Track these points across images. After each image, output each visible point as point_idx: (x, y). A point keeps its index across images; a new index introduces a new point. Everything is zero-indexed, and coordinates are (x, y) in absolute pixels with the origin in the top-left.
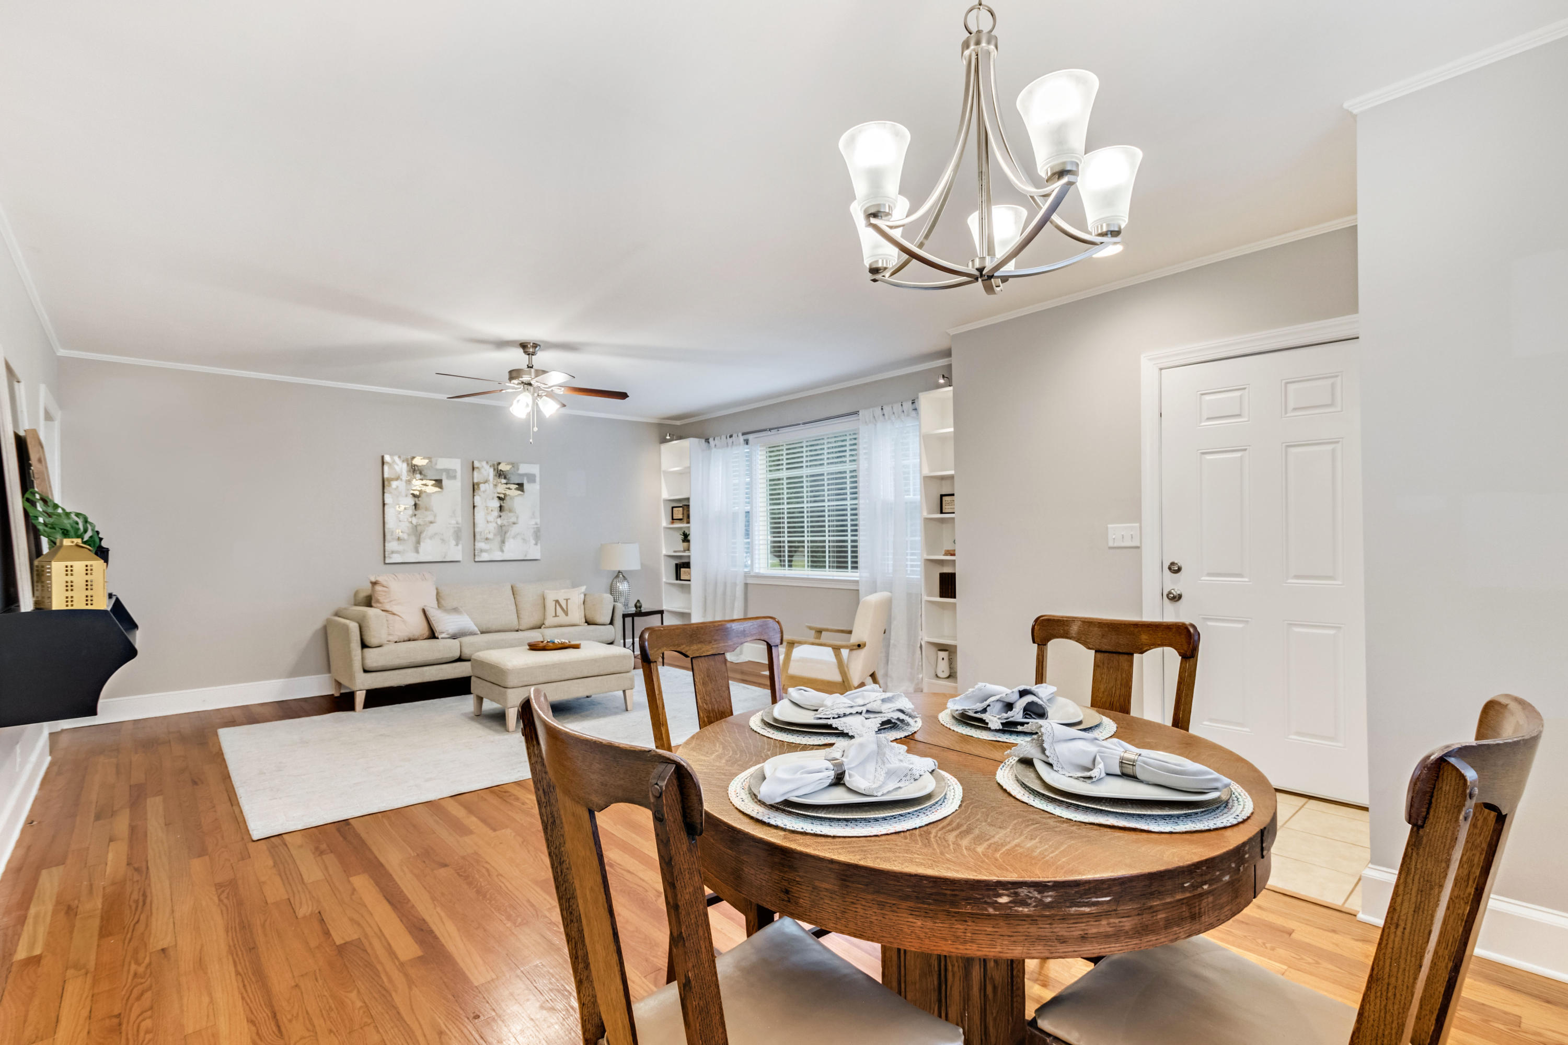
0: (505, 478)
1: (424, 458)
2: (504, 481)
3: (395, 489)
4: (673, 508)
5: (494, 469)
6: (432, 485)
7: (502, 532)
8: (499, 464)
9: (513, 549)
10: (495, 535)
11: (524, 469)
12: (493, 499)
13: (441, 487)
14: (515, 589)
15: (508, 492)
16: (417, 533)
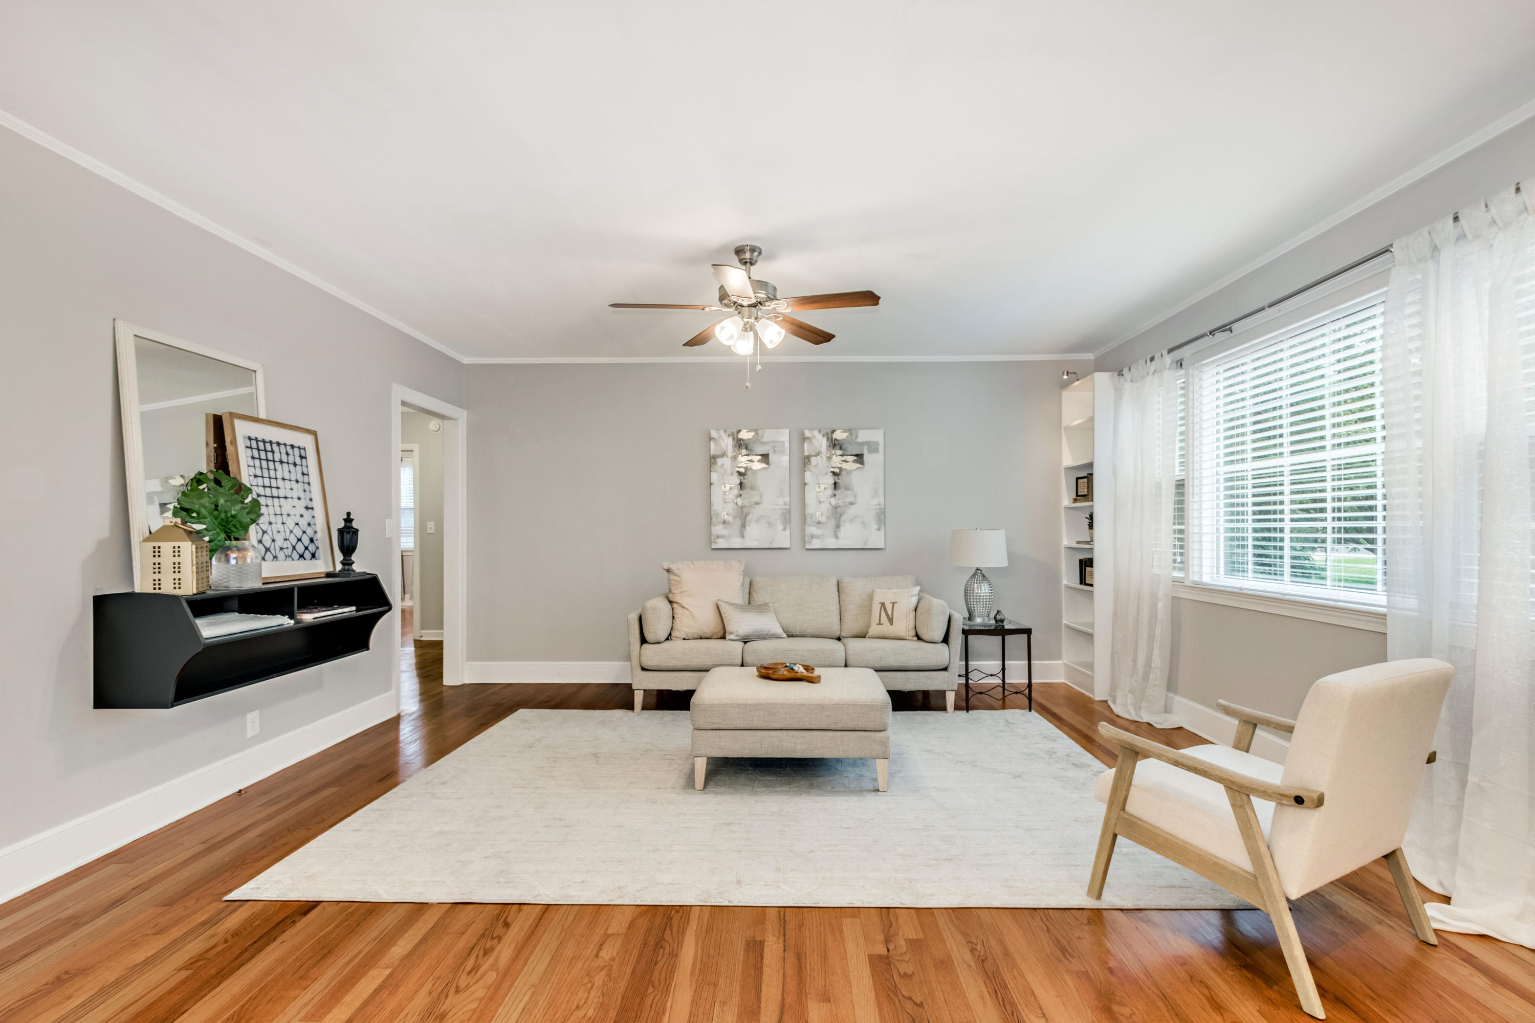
0: (841, 448)
1: (750, 431)
2: (839, 452)
3: (721, 467)
4: (1077, 479)
5: (828, 439)
6: (758, 461)
7: (837, 514)
8: (834, 431)
9: (850, 535)
10: (828, 518)
11: (864, 436)
12: (826, 474)
13: (768, 463)
14: (840, 584)
15: (844, 466)
16: (743, 515)
